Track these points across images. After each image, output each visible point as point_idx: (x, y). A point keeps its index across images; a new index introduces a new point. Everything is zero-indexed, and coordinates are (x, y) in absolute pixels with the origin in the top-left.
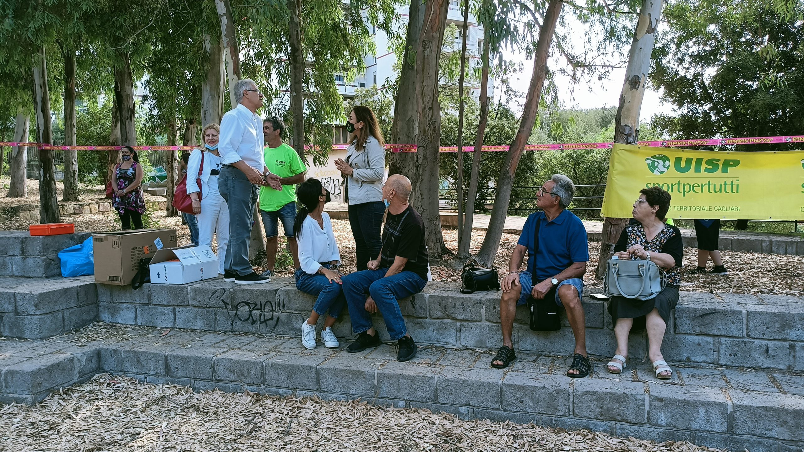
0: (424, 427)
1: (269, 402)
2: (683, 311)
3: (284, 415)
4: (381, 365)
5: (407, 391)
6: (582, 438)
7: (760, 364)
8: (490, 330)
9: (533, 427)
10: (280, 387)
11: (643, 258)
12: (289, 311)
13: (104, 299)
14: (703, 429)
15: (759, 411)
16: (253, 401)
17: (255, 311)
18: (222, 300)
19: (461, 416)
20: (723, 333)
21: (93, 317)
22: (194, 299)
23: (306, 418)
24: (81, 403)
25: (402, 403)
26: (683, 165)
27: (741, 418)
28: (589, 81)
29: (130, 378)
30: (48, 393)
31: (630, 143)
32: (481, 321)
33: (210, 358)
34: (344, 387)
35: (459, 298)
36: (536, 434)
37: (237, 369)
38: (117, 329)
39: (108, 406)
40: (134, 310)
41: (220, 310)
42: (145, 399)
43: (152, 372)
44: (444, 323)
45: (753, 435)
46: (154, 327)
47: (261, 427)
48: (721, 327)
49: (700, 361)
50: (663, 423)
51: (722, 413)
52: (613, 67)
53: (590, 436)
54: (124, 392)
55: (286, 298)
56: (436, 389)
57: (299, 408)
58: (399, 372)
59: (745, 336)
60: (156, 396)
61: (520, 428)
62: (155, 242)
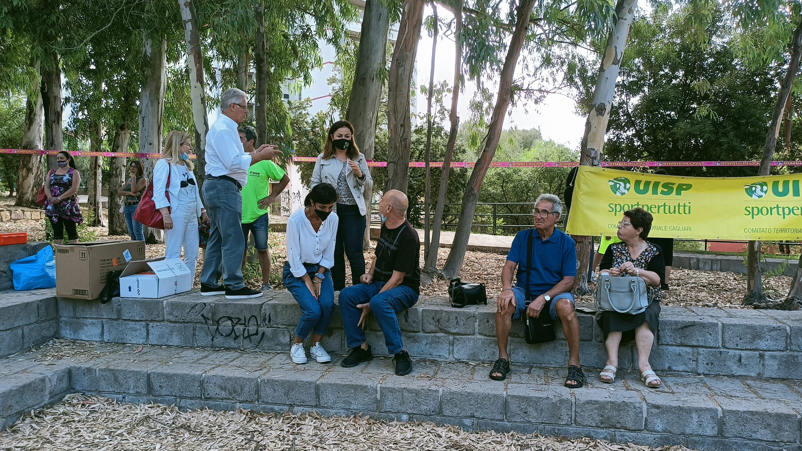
0: (431, 440)
1: (264, 419)
2: (666, 323)
3: (285, 432)
4: (381, 379)
5: (411, 405)
6: (585, 445)
7: (733, 373)
8: (483, 343)
9: (537, 436)
10: (276, 404)
11: (633, 274)
12: (275, 326)
13: (65, 314)
14: (695, 433)
15: (746, 415)
16: (248, 419)
17: (238, 326)
18: (202, 315)
19: (466, 428)
20: (701, 344)
21: (52, 334)
22: (171, 314)
23: (309, 435)
24: (57, 426)
25: (405, 417)
26: (642, 187)
27: (730, 421)
28: (526, 105)
29: (106, 399)
30: (18, 416)
31: (595, 165)
32: (473, 334)
33: (199, 375)
34: (345, 402)
35: (453, 312)
36: (540, 444)
37: (229, 386)
38: (82, 346)
39: (88, 428)
40: (100, 326)
41: (199, 325)
42: (127, 420)
43: (131, 392)
44: (437, 337)
45: (740, 437)
46: (124, 344)
47: (265, 445)
48: (699, 339)
49: (681, 370)
50: (659, 429)
51: (712, 418)
52: (548, 92)
53: (592, 444)
54: (102, 413)
55: (273, 313)
56: (441, 402)
57: (298, 425)
58: (403, 386)
59: (721, 346)
60: (139, 416)
61: (524, 437)
62: (124, 254)
